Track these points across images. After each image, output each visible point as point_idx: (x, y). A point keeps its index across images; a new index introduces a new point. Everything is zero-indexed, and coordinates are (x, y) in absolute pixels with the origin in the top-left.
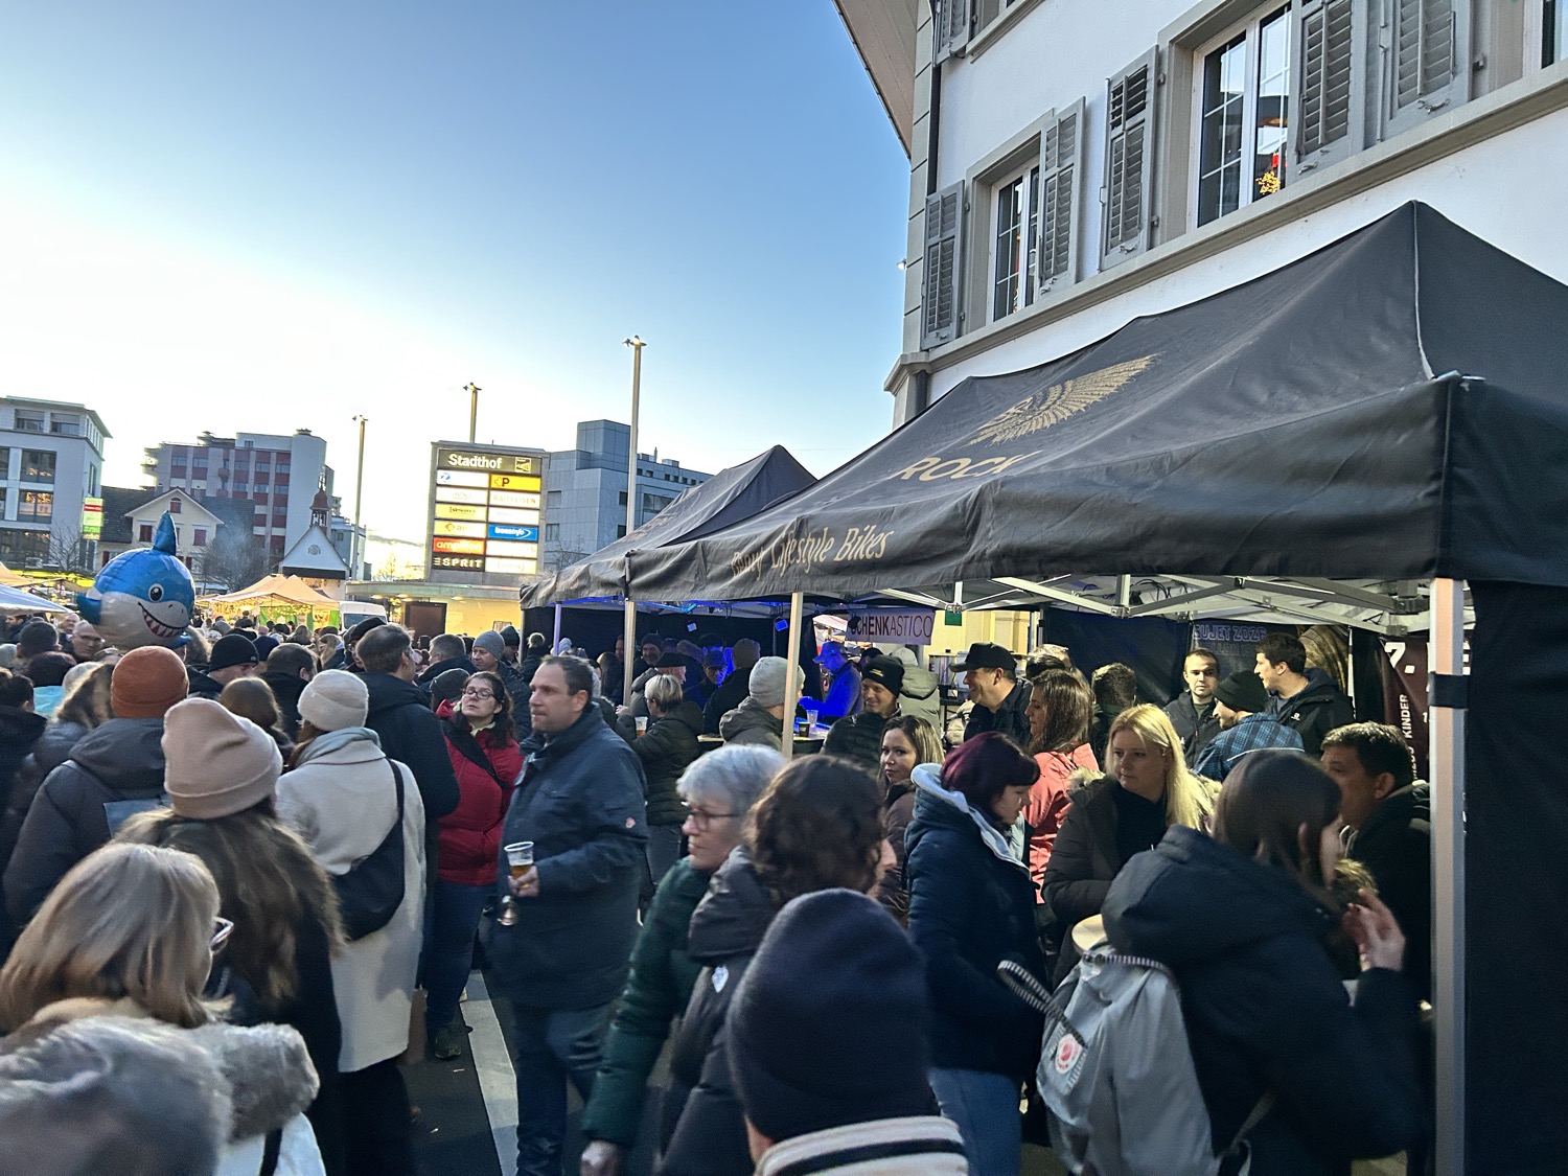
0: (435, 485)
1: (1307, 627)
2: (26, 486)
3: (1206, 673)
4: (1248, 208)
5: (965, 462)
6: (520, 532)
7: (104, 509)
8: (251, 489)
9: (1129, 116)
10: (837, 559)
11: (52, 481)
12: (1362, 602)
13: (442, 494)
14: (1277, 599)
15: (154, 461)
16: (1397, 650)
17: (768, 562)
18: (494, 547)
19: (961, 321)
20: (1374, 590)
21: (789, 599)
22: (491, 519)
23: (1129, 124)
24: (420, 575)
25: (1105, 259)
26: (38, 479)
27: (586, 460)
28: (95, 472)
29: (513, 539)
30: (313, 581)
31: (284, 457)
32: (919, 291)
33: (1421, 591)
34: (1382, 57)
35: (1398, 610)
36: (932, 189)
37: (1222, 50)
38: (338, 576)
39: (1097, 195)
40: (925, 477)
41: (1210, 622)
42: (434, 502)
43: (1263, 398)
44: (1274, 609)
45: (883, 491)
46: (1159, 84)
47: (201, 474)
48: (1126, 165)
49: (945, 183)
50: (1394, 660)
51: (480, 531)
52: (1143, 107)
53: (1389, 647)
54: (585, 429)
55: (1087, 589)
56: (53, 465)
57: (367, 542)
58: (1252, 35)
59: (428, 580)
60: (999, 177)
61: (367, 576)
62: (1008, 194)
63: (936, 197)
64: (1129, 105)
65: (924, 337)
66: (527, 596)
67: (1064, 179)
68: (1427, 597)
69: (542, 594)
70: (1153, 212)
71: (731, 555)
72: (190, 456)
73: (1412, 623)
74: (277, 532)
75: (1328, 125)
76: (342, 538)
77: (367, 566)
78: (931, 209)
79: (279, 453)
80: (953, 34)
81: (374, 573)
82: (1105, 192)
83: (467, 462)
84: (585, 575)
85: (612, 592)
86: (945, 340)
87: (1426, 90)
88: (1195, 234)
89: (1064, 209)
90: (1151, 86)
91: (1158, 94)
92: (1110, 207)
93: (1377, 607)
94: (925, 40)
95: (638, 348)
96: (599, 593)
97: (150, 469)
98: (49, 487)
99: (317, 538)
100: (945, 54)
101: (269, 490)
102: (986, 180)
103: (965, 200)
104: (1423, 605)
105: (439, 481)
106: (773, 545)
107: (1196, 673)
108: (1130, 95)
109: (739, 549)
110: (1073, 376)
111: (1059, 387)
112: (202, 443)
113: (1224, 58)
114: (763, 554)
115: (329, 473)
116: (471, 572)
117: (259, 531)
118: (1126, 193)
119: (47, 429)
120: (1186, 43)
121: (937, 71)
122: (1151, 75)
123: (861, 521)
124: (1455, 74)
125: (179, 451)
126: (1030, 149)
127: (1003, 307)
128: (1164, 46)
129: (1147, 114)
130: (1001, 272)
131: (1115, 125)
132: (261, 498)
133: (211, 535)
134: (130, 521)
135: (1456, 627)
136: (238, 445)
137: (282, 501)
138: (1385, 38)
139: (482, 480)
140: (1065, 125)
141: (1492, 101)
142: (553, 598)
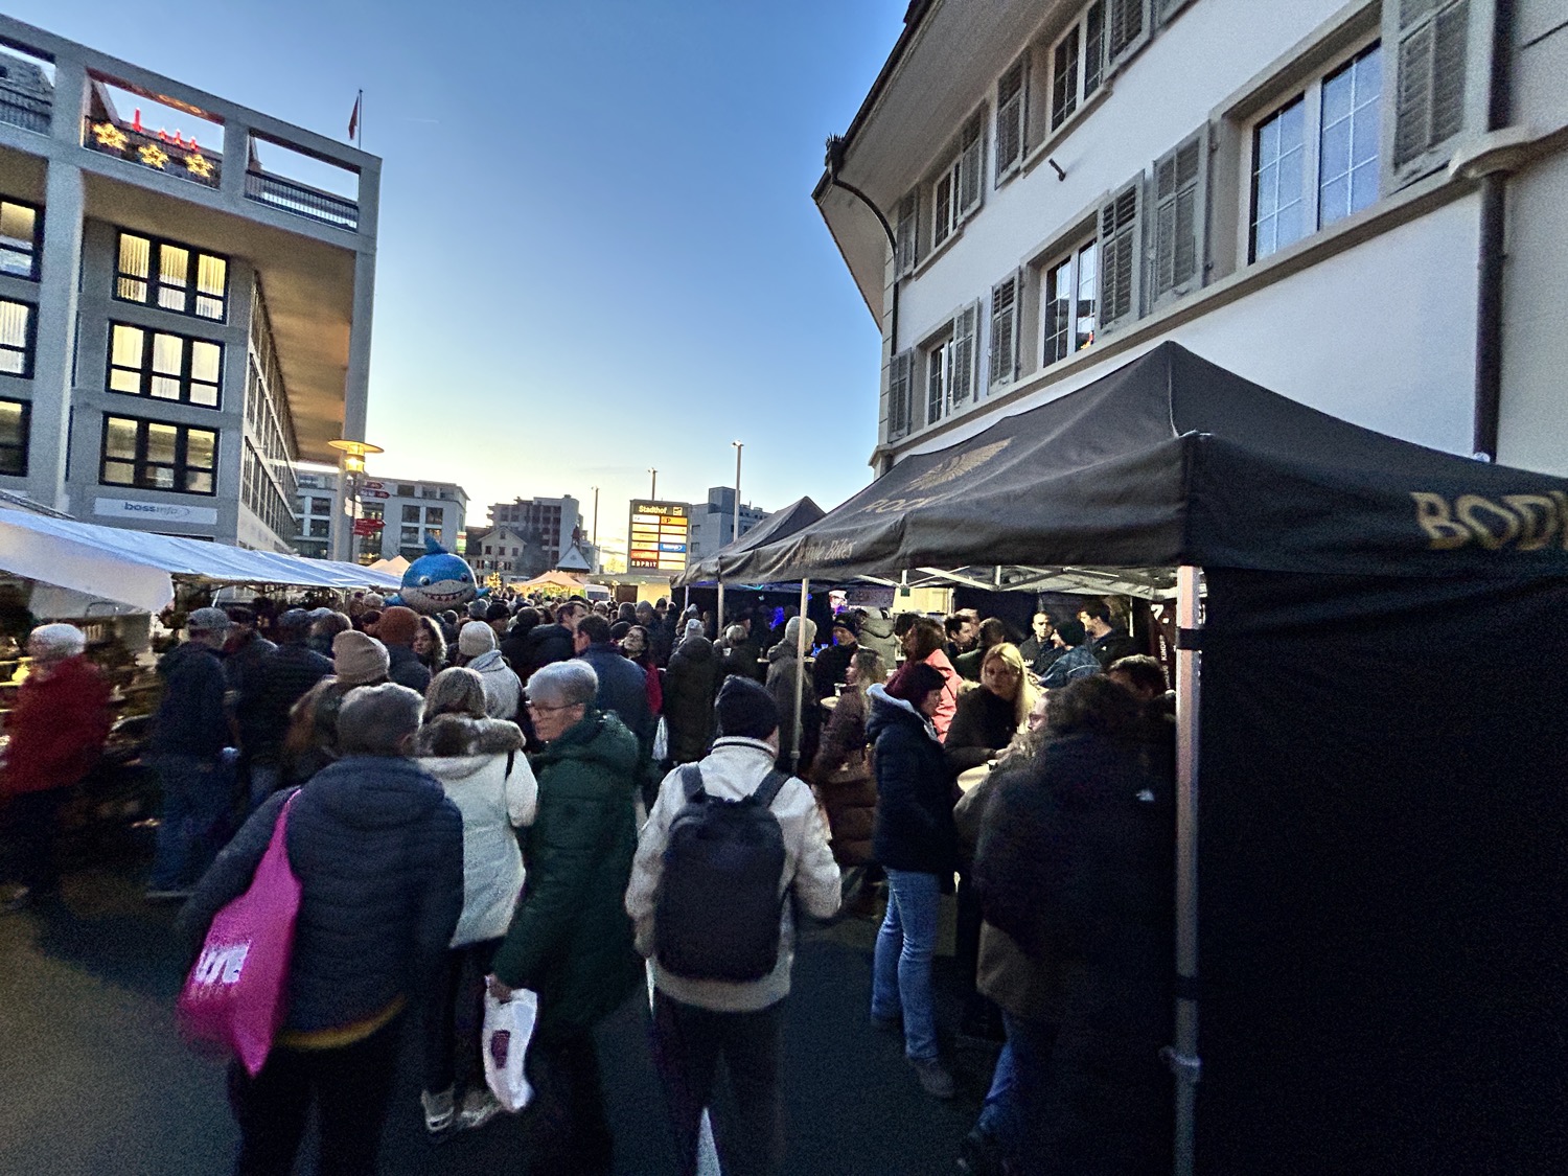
0: (631, 523)
1: (1105, 596)
2: (429, 526)
3: (1047, 624)
4: (1073, 357)
5: (902, 501)
6: (676, 547)
7: (467, 538)
8: (541, 526)
9: (1004, 306)
10: (826, 558)
11: (441, 523)
12: (1138, 582)
13: (636, 527)
14: (1087, 580)
15: (491, 512)
16: (1158, 609)
17: (789, 560)
18: (663, 555)
19: (910, 425)
20: (1145, 574)
21: (800, 582)
22: (661, 540)
23: (1004, 311)
24: (625, 571)
25: (990, 388)
26: (434, 522)
27: (713, 508)
28: (462, 518)
29: (672, 551)
30: (573, 574)
31: (558, 509)
32: (887, 409)
33: (1172, 575)
34: (1150, 266)
35: (1159, 586)
36: (894, 351)
37: (1057, 267)
38: (586, 571)
39: (986, 351)
40: (879, 511)
41: (1049, 593)
42: (631, 532)
43: (1075, 458)
44: (1086, 586)
45: (854, 519)
46: (1020, 288)
47: (515, 518)
48: (1002, 335)
49: (901, 349)
50: (1157, 616)
51: (655, 547)
52: (1012, 301)
53: (1153, 608)
54: (712, 491)
55: (979, 576)
56: (441, 514)
57: (601, 553)
58: (1074, 258)
59: (629, 572)
60: (931, 346)
61: (601, 571)
62: (936, 356)
63: (896, 357)
64: (1004, 300)
65: (889, 436)
66: (673, 582)
67: (967, 345)
68: (1176, 578)
69: (679, 580)
70: (1017, 361)
71: (771, 557)
72: (510, 511)
73: (1168, 594)
74: (555, 548)
75: (1118, 307)
76: (588, 552)
77: (601, 567)
78: (893, 364)
79: (555, 507)
80: (905, 265)
81: (605, 570)
82: (990, 351)
83: (648, 510)
84: (699, 569)
85: (712, 579)
86: (901, 437)
87: (1177, 283)
88: (1043, 372)
89: (967, 361)
90: (1016, 289)
91: (1020, 295)
92: (993, 360)
93: (1147, 584)
94: (890, 269)
95: (739, 448)
96: (706, 579)
97: (489, 516)
98: (439, 527)
99: (574, 551)
100: (900, 276)
101: (550, 526)
102: (923, 346)
103: (912, 358)
104: (1173, 583)
105: (634, 521)
106: (792, 551)
107: (1042, 624)
108: (1004, 294)
109: (776, 554)
110: (965, 452)
111: (957, 458)
112: (516, 503)
113: (1058, 272)
114: (787, 557)
115: (581, 518)
116: (649, 569)
117: (545, 548)
118: (1002, 349)
119: (438, 496)
120: (1036, 264)
121: (896, 286)
122: (1016, 282)
123: (839, 536)
124: (1194, 272)
125: (505, 507)
126: (949, 327)
127: (934, 417)
128: (1024, 265)
129: (1014, 305)
130: (932, 398)
131: (996, 312)
132: (546, 531)
133: (521, 550)
134: (480, 544)
135: (1194, 597)
136: (534, 503)
137: (557, 532)
138: (1152, 255)
139: (656, 519)
140: (968, 314)
141: (1214, 289)
142: (684, 583)
